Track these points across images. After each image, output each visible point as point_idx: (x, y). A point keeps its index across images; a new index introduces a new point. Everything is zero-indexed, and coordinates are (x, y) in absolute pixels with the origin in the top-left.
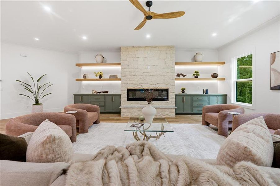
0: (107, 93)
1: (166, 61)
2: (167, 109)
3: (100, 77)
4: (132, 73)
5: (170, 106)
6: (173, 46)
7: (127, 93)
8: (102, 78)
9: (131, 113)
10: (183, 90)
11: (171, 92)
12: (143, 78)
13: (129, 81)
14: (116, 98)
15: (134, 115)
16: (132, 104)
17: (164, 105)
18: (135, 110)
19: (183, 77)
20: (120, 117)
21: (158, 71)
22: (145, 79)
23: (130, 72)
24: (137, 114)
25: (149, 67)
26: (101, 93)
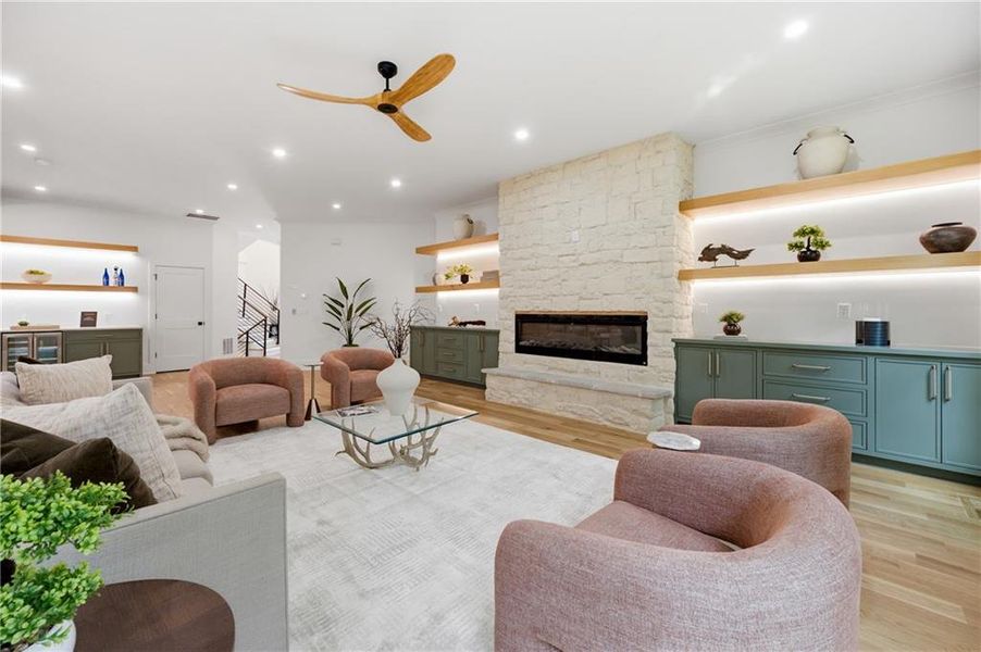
0: (481, 327)
1: (636, 203)
2: (618, 397)
3: (465, 279)
4: (528, 262)
5: (653, 387)
6: (664, 135)
7: (514, 328)
8: (470, 281)
9: (509, 393)
10: (731, 324)
11: (657, 331)
12: (558, 276)
13: (520, 288)
14: (489, 339)
15: (516, 400)
16: (526, 366)
17: (629, 379)
18: (519, 384)
19: (731, 261)
20: (483, 402)
21: (605, 247)
22: (564, 280)
23: (521, 258)
24: (527, 399)
25: (575, 235)
26: (469, 326)
